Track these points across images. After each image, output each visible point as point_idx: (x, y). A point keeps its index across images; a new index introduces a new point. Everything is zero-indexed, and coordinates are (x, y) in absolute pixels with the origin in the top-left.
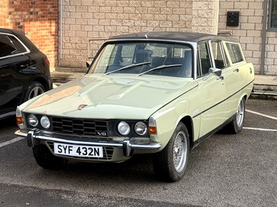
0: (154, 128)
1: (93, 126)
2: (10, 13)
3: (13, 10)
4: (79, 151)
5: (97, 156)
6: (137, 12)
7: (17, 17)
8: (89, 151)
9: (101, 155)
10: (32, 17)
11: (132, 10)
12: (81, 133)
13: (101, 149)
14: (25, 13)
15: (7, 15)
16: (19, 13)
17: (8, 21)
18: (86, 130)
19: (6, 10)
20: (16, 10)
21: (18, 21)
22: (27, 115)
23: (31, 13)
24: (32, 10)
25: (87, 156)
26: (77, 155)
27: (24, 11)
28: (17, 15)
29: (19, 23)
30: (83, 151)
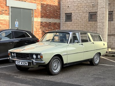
0: (42, 56)
1: (25, 55)
2: (41, 28)
3: (42, 27)
4: (21, 63)
5: (26, 65)
6: (85, 27)
7: (43, 29)
8: (24, 63)
9: (27, 65)
10: (49, 29)
11: (83, 27)
12: (22, 58)
13: (27, 62)
14: (47, 28)
15: (39, 28)
16: (44, 28)
17: (40, 30)
18: (24, 57)
19: (39, 27)
20: (43, 27)
21: (44, 30)
22: (11, 53)
23: (49, 28)
24: (49, 27)
25: (24, 65)
26: (21, 64)
27: (46, 27)
28: (44, 29)
29: (44, 31)
30: (22, 63)
